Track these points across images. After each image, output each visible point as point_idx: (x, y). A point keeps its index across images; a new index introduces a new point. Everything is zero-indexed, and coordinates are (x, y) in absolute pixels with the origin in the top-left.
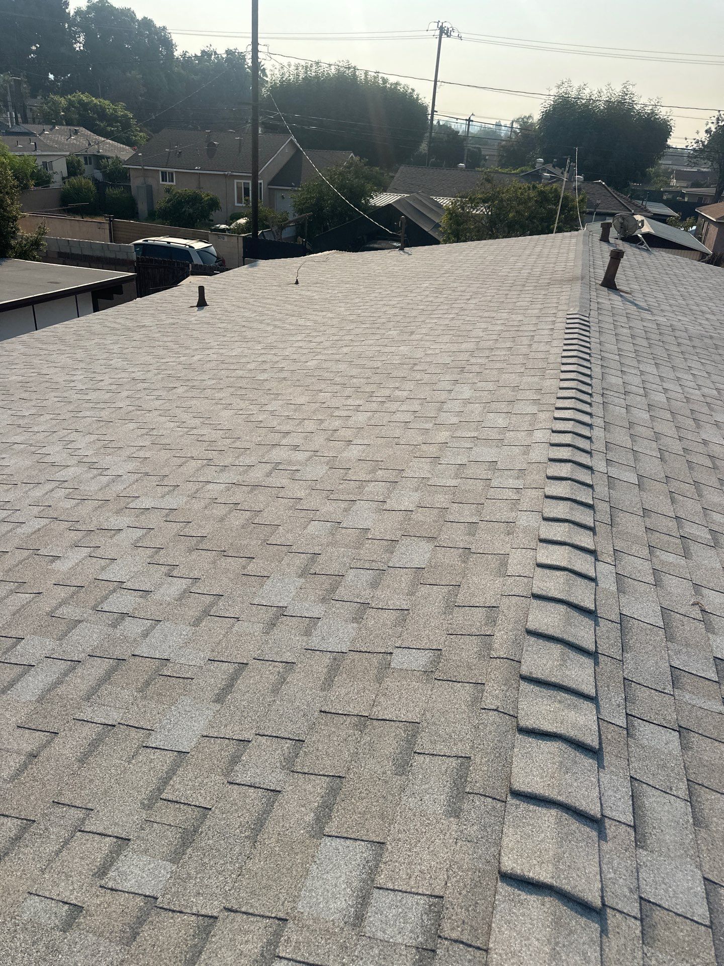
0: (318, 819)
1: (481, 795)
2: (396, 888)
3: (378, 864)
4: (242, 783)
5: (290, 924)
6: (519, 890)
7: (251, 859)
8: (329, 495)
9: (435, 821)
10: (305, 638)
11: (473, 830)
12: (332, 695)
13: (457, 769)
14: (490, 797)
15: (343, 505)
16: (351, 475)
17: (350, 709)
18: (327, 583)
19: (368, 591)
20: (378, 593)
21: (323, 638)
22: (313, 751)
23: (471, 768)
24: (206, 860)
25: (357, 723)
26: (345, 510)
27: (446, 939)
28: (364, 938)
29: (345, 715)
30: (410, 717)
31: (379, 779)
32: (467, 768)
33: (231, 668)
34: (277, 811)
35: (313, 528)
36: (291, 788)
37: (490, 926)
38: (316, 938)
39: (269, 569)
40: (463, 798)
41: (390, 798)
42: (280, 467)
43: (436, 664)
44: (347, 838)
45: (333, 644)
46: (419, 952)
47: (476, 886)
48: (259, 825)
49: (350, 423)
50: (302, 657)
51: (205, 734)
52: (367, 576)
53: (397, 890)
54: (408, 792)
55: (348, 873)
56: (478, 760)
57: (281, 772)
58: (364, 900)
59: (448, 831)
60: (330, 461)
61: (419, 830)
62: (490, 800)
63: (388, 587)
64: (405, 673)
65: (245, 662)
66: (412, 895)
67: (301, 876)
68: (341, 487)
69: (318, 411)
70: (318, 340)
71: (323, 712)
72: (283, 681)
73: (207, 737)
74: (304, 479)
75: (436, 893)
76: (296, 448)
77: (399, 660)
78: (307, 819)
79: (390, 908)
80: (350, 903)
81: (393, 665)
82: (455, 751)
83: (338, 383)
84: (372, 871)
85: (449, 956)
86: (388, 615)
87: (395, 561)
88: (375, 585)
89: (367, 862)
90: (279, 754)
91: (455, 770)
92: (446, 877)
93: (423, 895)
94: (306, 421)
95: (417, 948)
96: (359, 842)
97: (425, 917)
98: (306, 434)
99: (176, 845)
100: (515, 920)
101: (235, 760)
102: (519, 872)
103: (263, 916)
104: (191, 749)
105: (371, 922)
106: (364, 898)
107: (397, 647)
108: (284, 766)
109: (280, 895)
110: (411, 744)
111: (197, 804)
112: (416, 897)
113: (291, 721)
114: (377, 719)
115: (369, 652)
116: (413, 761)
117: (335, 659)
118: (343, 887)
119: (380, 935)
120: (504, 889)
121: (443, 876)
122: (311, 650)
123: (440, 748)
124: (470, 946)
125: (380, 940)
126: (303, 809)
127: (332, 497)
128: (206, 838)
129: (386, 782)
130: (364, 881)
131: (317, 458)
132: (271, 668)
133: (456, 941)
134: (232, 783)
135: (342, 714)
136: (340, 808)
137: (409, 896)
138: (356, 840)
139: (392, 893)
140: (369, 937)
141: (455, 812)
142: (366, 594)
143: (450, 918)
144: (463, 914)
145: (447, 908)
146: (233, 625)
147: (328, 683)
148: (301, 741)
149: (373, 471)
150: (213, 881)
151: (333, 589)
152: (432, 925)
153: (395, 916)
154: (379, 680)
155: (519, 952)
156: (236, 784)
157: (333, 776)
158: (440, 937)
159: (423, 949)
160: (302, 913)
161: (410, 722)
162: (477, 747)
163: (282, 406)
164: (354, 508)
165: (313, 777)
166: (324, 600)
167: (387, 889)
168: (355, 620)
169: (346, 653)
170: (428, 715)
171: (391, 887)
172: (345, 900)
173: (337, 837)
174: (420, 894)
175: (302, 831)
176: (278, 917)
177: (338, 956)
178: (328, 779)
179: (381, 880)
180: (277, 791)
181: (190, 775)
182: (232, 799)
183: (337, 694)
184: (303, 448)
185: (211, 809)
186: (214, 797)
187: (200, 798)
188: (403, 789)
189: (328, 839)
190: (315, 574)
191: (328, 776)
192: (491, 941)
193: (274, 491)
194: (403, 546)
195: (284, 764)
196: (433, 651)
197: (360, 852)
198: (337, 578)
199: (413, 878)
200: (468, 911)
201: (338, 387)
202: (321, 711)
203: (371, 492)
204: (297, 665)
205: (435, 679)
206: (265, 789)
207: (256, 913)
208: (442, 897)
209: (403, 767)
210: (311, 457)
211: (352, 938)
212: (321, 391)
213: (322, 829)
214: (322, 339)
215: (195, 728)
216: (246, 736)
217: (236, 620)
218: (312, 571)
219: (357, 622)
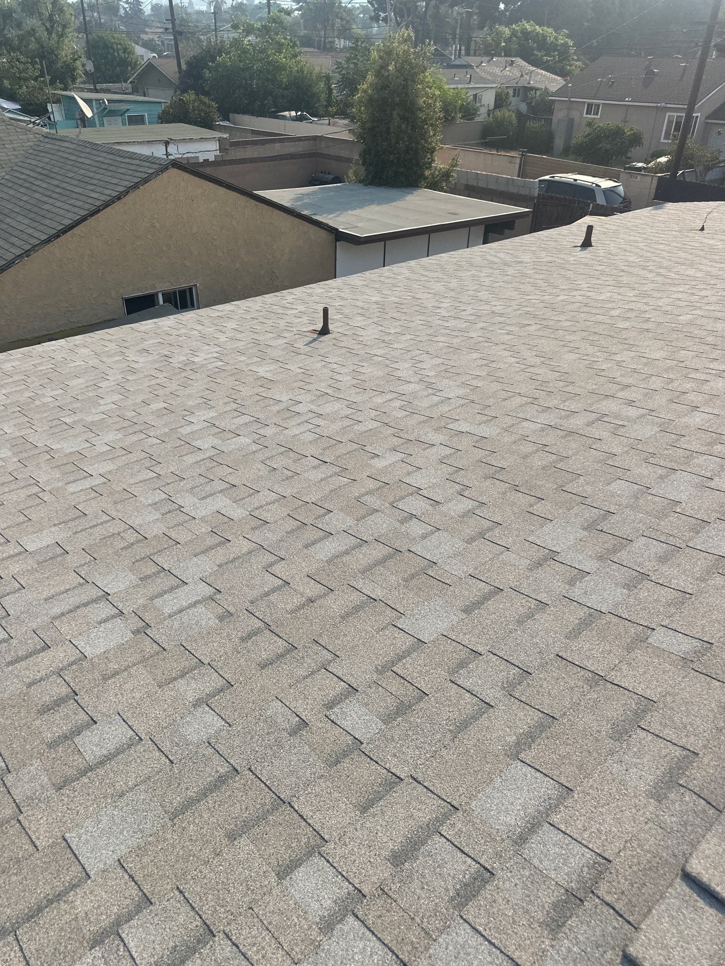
0: (518, 744)
1: (694, 793)
2: (568, 832)
3: (559, 805)
4: (462, 686)
5: (460, 814)
6: (699, 896)
7: (447, 749)
8: (648, 458)
9: (633, 794)
10: (567, 587)
11: (669, 820)
12: (574, 645)
13: (679, 759)
14: (704, 799)
15: (660, 471)
16: (683, 443)
17: (588, 664)
18: (611, 542)
19: (654, 563)
20: (664, 568)
21: (586, 593)
22: (537, 686)
23: (695, 764)
24: (411, 733)
25: (590, 679)
26: (661, 477)
27: (598, 897)
28: (520, 857)
29: (581, 667)
30: (648, 693)
31: (592, 735)
32: (691, 763)
33: (487, 588)
34: (484, 721)
35: (617, 486)
36: (504, 708)
37: (650, 910)
38: (477, 835)
39: (555, 513)
40: (673, 787)
41: (595, 754)
42: (606, 419)
43: (700, 655)
44: (539, 771)
45: (593, 601)
46: (567, 894)
47: (650, 869)
48: (464, 725)
49: (706, 388)
50: (558, 602)
51: (445, 634)
52: (659, 549)
53: (568, 834)
54: (616, 757)
55: (527, 799)
56: (706, 760)
57: (500, 692)
58: (533, 827)
59: (643, 809)
60: (664, 423)
61: (612, 795)
62: (703, 802)
63: (679, 565)
64: (660, 652)
65: (501, 588)
66: (581, 845)
67: (484, 782)
68: (666, 452)
69: (672, 369)
70: (703, 293)
71: (559, 657)
72: (530, 616)
73: (446, 636)
74: (627, 435)
75: (606, 855)
76: (631, 403)
77: (659, 638)
78: (508, 739)
79: (554, 845)
80: (519, 823)
81: (650, 640)
82: (683, 742)
83: (708, 343)
84: (551, 807)
85: (595, 913)
86: (667, 592)
87: (698, 543)
88: (663, 559)
89: (549, 798)
90: (504, 675)
91: (676, 759)
92: (622, 847)
93: (592, 851)
94: (653, 377)
95: (567, 890)
96: (549, 779)
97: (586, 869)
98: (648, 391)
99: (391, 711)
100: (681, 920)
101: (462, 664)
102: (705, 880)
103: (439, 797)
104: (429, 642)
105: (532, 848)
106: (533, 826)
107: (662, 626)
108: (504, 688)
109: (460, 788)
110: (638, 718)
111: (419, 686)
112: (584, 849)
113: (526, 653)
114: (612, 683)
115: (630, 621)
116: (633, 733)
117: (591, 615)
118: (518, 808)
119: (536, 862)
120: (681, 887)
121: (619, 844)
122: (569, 599)
123: (668, 733)
124: (621, 916)
125: (535, 866)
126: (508, 730)
127: (651, 460)
128: (417, 716)
129: (597, 740)
130: (539, 812)
131: (650, 417)
132: (523, 601)
133: (608, 904)
134: (454, 682)
135: (578, 666)
136: (542, 743)
137: (576, 844)
138: (547, 776)
139: (562, 835)
140: (525, 859)
141: (658, 794)
142: (649, 566)
143: (610, 882)
144: (625, 885)
145: (611, 873)
146: (502, 553)
147: (574, 634)
148: (529, 673)
149: (710, 444)
150: (410, 751)
151: (615, 551)
152: (591, 879)
153: (557, 854)
154: (629, 649)
155: (672, 948)
156: (457, 684)
157: (546, 714)
158: (593, 892)
159: (572, 894)
160: (473, 810)
161: (645, 698)
162: (711, 748)
163: (632, 358)
164: (673, 477)
165: (528, 707)
166: (600, 558)
167: (559, 829)
168: (627, 586)
169: (604, 613)
170: (669, 699)
171: (563, 829)
172: (516, 819)
173: (529, 765)
174: (589, 848)
175: (500, 748)
176: (452, 804)
177: (491, 859)
178: (541, 715)
179: (555, 818)
180: (490, 705)
181: (420, 662)
182: (448, 694)
183: (580, 646)
184: (637, 404)
185: (428, 695)
186: (434, 687)
187: (423, 683)
188: (612, 753)
189: (520, 763)
190: (602, 531)
191: (542, 712)
192: (645, 923)
193: (590, 441)
194: (713, 529)
195: (505, 686)
196: (702, 642)
197: (547, 788)
198: (624, 541)
199: (588, 832)
200: (633, 886)
201: (707, 347)
202: (558, 655)
203: (699, 465)
204: (550, 608)
205: (692, 669)
206: (480, 699)
207: (435, 792)
208: (610, 862)
209: (620, 733)
210: (643, 416)
211: (509, 852)
212: (684, 349)
213: (518, 753)
214: (709, 293)
215: (438, 626)
216: (480, 649)
217: (506, 549)
218: (599, 527)
219: (629, 590)
